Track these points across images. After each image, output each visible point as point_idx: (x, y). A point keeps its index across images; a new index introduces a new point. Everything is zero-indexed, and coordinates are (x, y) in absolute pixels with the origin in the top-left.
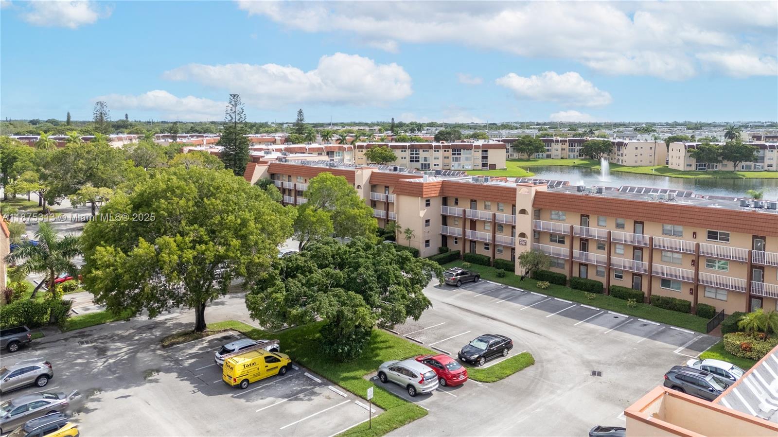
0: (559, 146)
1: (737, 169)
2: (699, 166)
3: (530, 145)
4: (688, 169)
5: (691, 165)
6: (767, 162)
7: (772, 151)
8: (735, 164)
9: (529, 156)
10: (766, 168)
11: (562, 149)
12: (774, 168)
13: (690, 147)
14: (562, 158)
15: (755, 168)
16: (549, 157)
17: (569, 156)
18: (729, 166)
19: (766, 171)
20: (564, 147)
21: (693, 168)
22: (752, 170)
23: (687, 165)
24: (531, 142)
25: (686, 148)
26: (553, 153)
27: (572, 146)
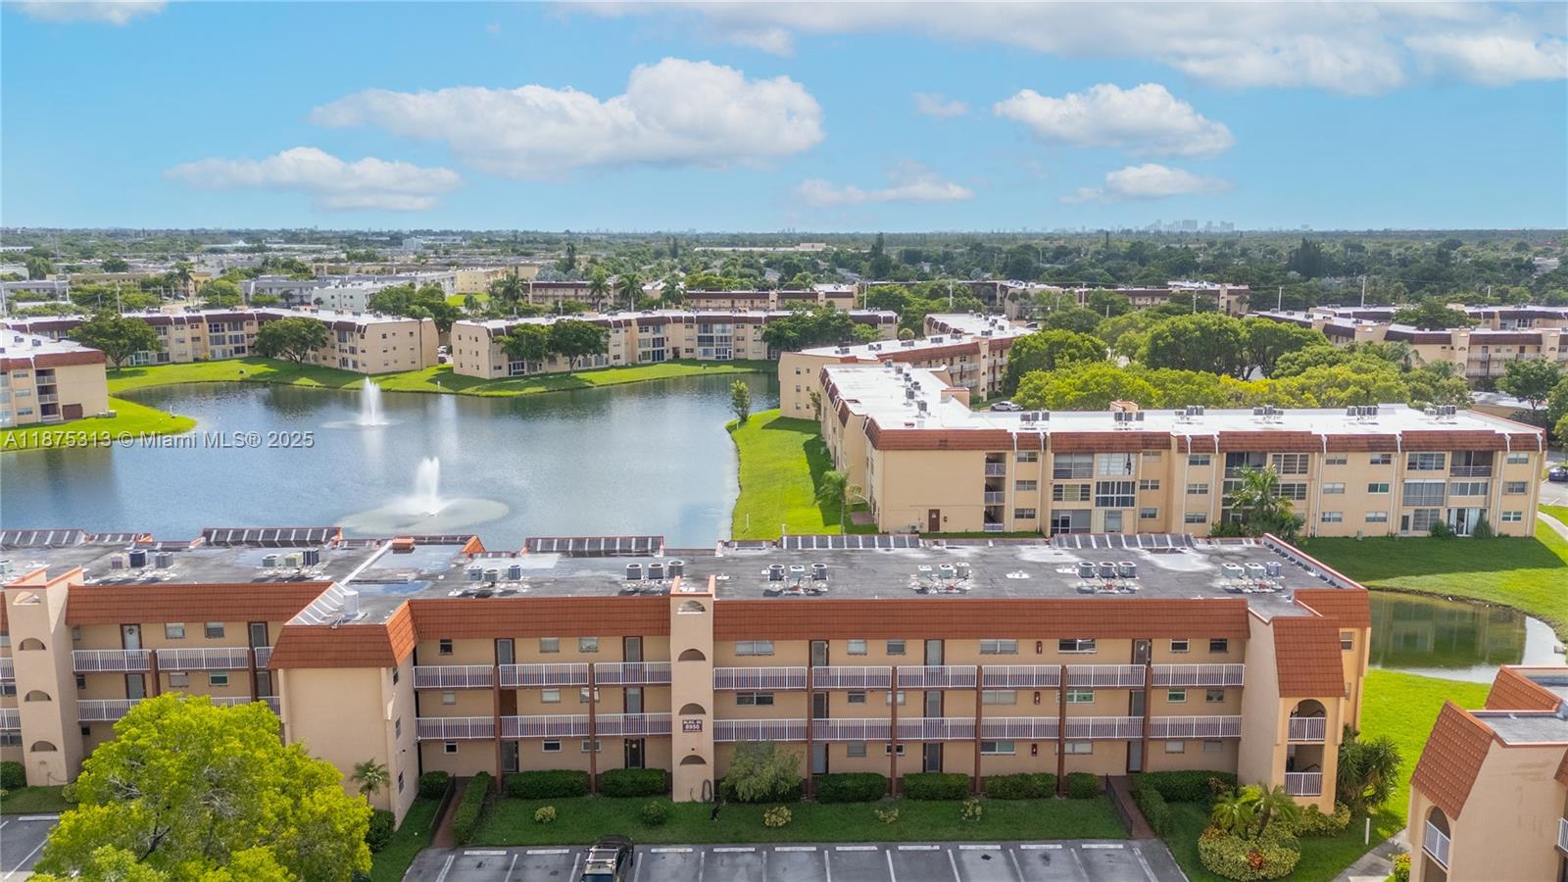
0: (187, 332)
1: (576, 367)
2: (514, 369)
3: (121, 337)
4: (498, 374)
5: (500, 368)
6: (613, 351)
7: (618, 332)
8: (571, 360)
9: (118, 362)
10: (612, 362)
11: (193, 339)
12: (622, 362)
13: (498, 332)
14: (196, 360)
15: (596, 364)
16: (164, 359)
17: (213, 353)
18: (562, 364)
19: (612, 367)
20: (197, 333)
21: (504, 373)
22: (593, 367)
23: (495, 368)
24: (122, 328)
25: (490, 335)
26: (173, 349)
27: (218, 331)
